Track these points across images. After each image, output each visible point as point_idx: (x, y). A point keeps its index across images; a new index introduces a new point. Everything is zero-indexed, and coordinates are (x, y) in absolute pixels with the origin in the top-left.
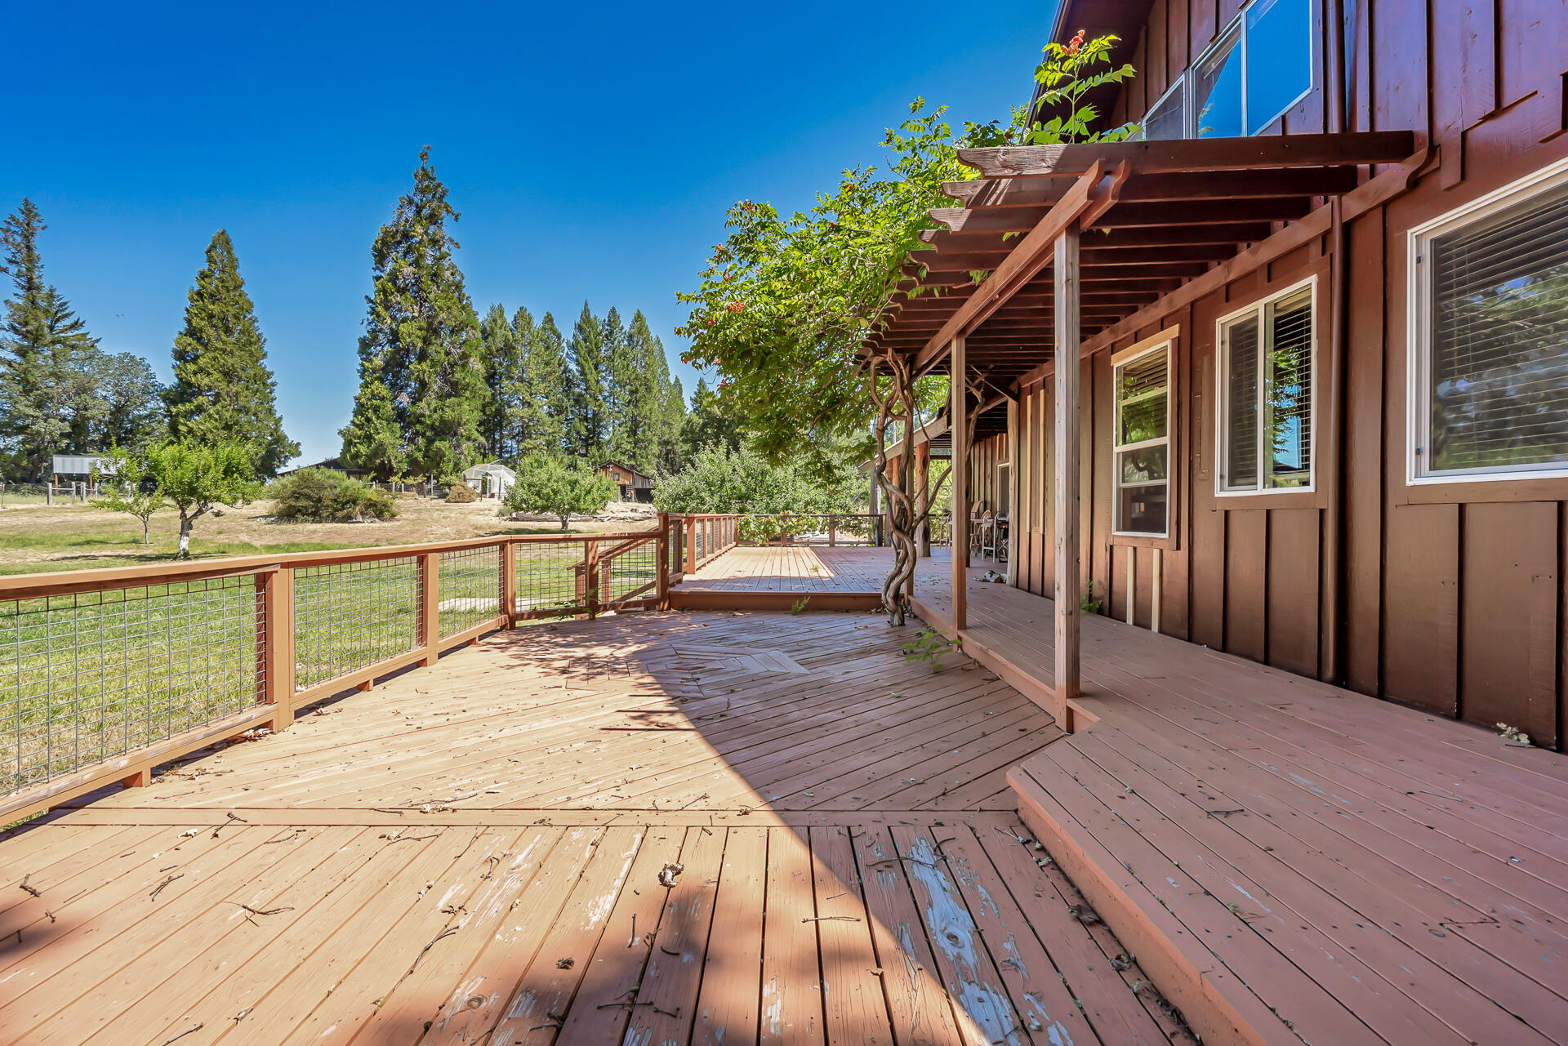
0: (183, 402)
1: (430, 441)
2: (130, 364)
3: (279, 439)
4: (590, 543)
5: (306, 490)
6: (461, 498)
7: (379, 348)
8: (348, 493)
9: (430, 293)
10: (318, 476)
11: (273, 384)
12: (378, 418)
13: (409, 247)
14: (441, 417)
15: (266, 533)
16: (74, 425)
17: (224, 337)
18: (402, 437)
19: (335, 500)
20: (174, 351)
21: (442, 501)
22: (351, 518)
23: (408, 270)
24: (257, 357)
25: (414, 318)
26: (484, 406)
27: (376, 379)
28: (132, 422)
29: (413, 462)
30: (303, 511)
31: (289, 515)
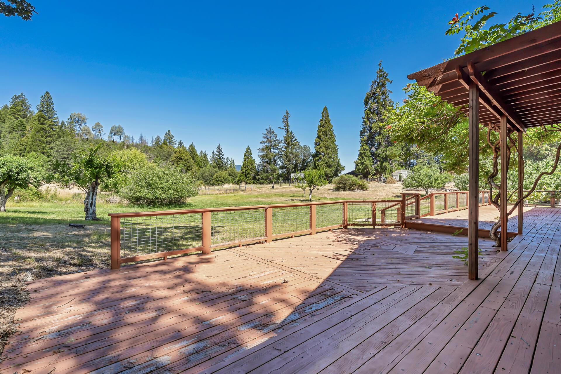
0: (316, 157)
1: (382, 163)
2: (306, 148)
3: (339, 165)
4: (373, 203)
5: (342, 181)
6: (390, 183)
7: (366, 133)
8: (353, 182)
9: (382, 111)
10: (345, 177)
11: (338, 149)
12: (365, 156)
13: (375, 97)
14: (386, 154)
15: (332, 194)
16: (295, 166)
17: (326, 137)
18: (373, 162)
19: (350, 184)
20: (315, 143)
21: (384, 184)
22: (354, 190)
23: (375, 105)
24: (333, 142)
25: (377, 121)
26: (402, 148)
27: (365, 144)
28: (306, 163)
29: (376, 170)
30: (341, 188)
31: (337, 189)
